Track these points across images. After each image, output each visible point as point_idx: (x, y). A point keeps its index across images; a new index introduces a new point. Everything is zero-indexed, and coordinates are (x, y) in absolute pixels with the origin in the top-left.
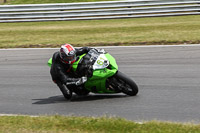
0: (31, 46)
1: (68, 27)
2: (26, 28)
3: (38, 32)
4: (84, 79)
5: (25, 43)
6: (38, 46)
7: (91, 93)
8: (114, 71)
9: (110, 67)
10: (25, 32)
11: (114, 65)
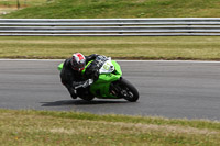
0: (18, 57)
1: (57, 42)
2: (16, 42)
3: (26, 45)
4: (91, 81)
5: (13, 55)
6: (25, 58)
7: (95, 99)
8: (118, 76)
9: (115, 72)
10: (14, 45)
11: (119, 71)
